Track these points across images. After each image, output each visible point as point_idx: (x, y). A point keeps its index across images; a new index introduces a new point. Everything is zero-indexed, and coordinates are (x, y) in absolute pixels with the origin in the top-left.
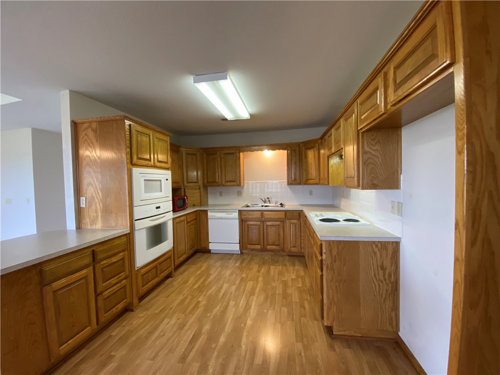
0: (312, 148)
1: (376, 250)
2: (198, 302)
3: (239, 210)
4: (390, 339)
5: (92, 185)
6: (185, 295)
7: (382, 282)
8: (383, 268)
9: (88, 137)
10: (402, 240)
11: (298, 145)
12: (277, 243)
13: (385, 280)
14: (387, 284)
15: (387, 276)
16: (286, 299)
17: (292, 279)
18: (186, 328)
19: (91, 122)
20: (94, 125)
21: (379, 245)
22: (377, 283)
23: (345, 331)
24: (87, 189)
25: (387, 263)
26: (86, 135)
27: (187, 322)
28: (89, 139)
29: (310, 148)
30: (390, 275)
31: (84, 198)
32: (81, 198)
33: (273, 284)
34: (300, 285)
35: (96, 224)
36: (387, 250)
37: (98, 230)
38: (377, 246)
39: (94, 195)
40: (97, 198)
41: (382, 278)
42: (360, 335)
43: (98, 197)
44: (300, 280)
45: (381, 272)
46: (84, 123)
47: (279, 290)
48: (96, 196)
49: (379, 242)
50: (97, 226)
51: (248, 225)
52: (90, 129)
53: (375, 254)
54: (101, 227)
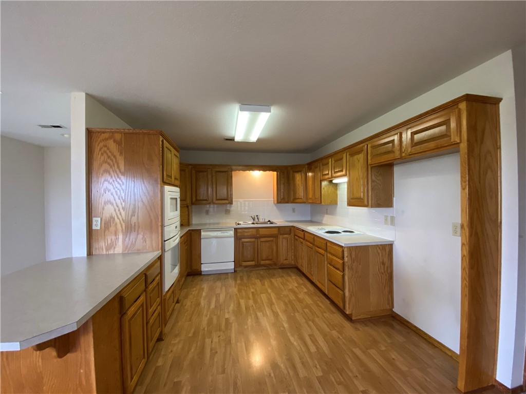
0: (300, 171)
1: (379, 251)
2: (227, 320)
3: (235, 229)
4: (388, 315)
5: (112, 204)
6: (208, 316)
7: (383, 274)
8: (383, 264)
9: (108, 149)
10: (395, 242)
11: (286, 167)
12: (270, 258)
13: (385, 272)
14: (386, 275)
15: (386, 269)
16: (302, 303)
17: (296, 287)
18: (233, 341)
19: (113, 133)
20: (118, 137)
21: (381, 247)
22: (380, 275)
23: (360, 316)
24: (103, 209)
25: (386, 260)
26: (105, 146)
27: (230, 337)
28: (110, 152)
29: (298, 172)
30: (387, 267)
31: (99, 219)
32: (94, 219)
33: (283, 293)
34: (306, 291)
35: (114, 248)
36: (385, 251)
37: (118, 254)
38: (379, 248)
39: (114, 214)
40: (118, 218)
41: (383, 271)
42: (370, 316)
43: (120, 216)
44: (303, 286)
45: (382, 266)
46: (104, 133)
47: (292, 297)
48: (117, 216)
49: (381, 245)
50: (116, 249)
51: (243, 243)
52: (112, 141)
53: (379, 254)
54: (123, 251)
